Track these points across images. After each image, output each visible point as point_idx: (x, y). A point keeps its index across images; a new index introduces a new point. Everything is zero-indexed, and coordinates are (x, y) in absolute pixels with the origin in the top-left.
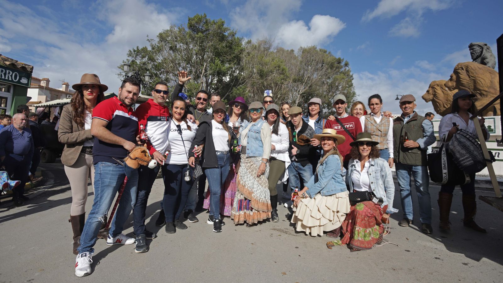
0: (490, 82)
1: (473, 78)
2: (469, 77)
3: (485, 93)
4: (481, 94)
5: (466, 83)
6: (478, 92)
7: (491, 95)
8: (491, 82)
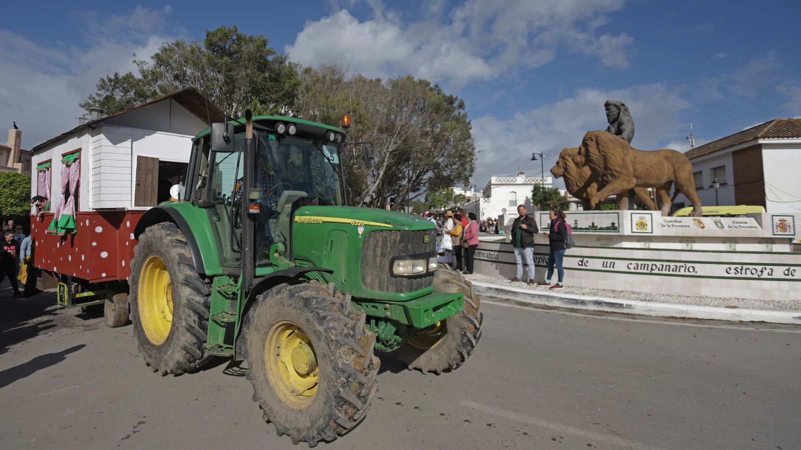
0: (621, 160)
1: (603, 153)
2: (600, 152)
3: (616, 174)
4: (612, 175)
5: (595, 159)
6: (609, 172)
7: (623, 176)
8: (623, 160)
